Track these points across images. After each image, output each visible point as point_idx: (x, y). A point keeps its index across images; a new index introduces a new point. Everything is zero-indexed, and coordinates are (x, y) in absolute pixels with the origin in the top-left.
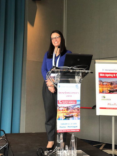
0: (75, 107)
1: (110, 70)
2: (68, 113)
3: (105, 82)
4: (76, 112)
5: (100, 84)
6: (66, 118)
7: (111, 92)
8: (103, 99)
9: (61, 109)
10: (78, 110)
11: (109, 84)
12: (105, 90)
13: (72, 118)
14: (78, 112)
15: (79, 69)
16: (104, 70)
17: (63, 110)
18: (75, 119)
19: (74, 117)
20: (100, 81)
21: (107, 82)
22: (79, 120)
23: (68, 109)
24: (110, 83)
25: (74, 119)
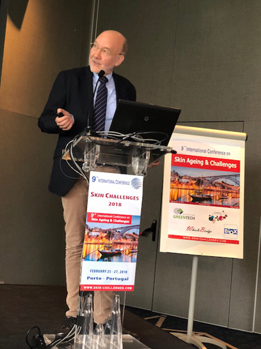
0: (127, 232)
1: (197, 151)
2: (109, 244)
3: (185, 176)
7: (196, 200)
9: (94, 234)
11: (195, 182)
16: (185, 149)
17: (98, 236)
20: (174, 174)
21: (190, 178)
22: (135, 263)
23: (110, 234)
25: (122, 261)
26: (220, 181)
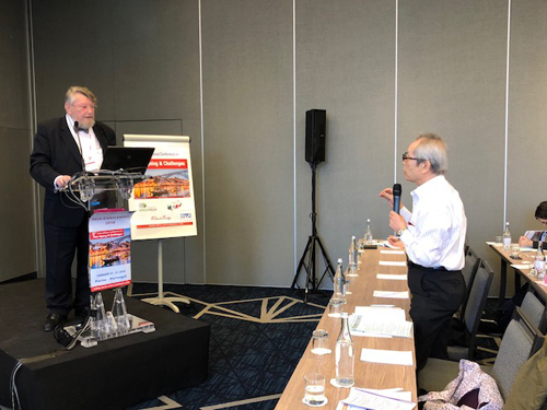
0: (121, 242)
2: (109, 253)
4: (123, 251)
6: (105, 265)
7: (156, 195)
8: (142, 210)
9: (96, 248)
11: (153, 180)
12: (145, 192)
13: (117, 262)
14: (127, 250)
17: (100, 249)
18: (122, 262)
22: (130, 264)
23: (109, 246)
25: (120, 264)
26: (173, 177)
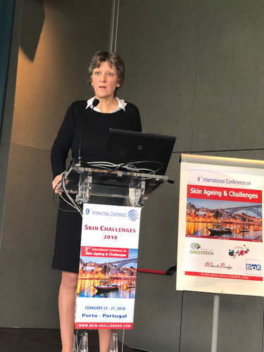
0: (124, 267)
1: (215, 181)
2: (105, 279)
3: (202, 208)
4: (125, 279)
5: (188, 214)
7: (215, 234)
8: (194, 252)
10: (132, 274)
11: (213, 214)
12: (200, 229)
13: (115, 293)
14: (131, 279)
15: (140, 172)
16: (201, 179)
17: (93, 270)
18: (121, 295)
19: (121, 291)
20: (190, 206)
21: (207, 210)
22: (133, 300)
24: (213, 212)
